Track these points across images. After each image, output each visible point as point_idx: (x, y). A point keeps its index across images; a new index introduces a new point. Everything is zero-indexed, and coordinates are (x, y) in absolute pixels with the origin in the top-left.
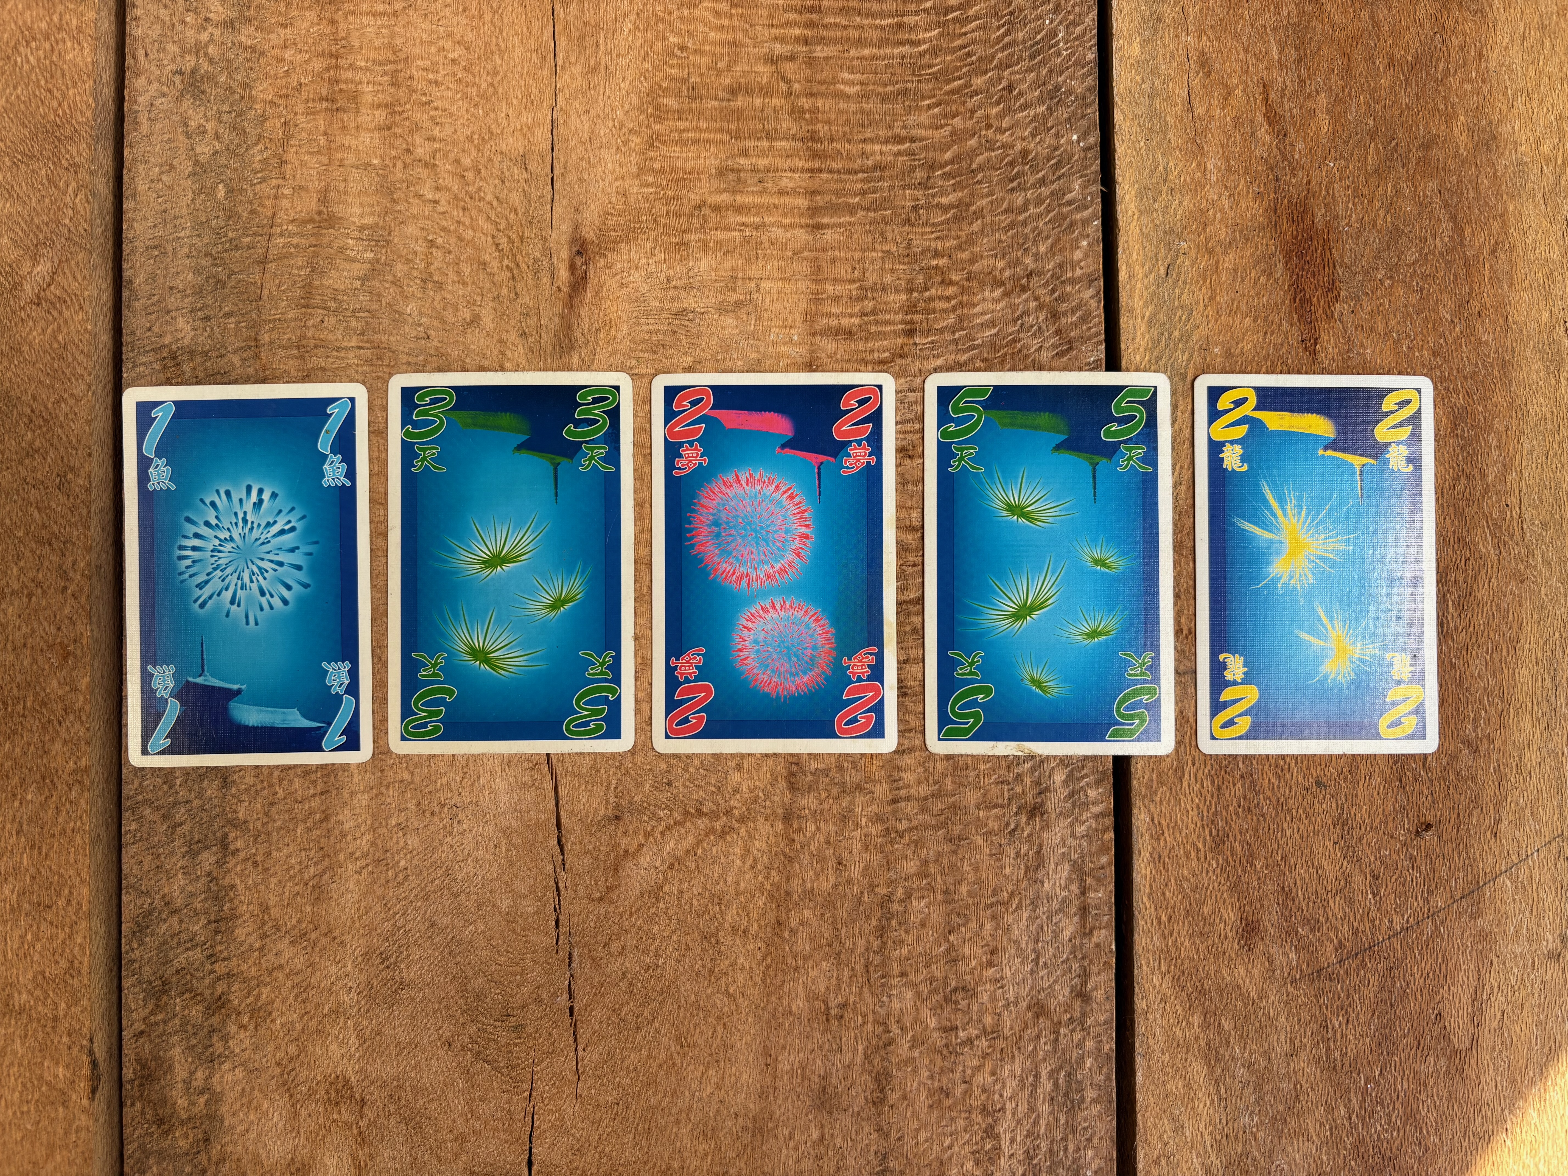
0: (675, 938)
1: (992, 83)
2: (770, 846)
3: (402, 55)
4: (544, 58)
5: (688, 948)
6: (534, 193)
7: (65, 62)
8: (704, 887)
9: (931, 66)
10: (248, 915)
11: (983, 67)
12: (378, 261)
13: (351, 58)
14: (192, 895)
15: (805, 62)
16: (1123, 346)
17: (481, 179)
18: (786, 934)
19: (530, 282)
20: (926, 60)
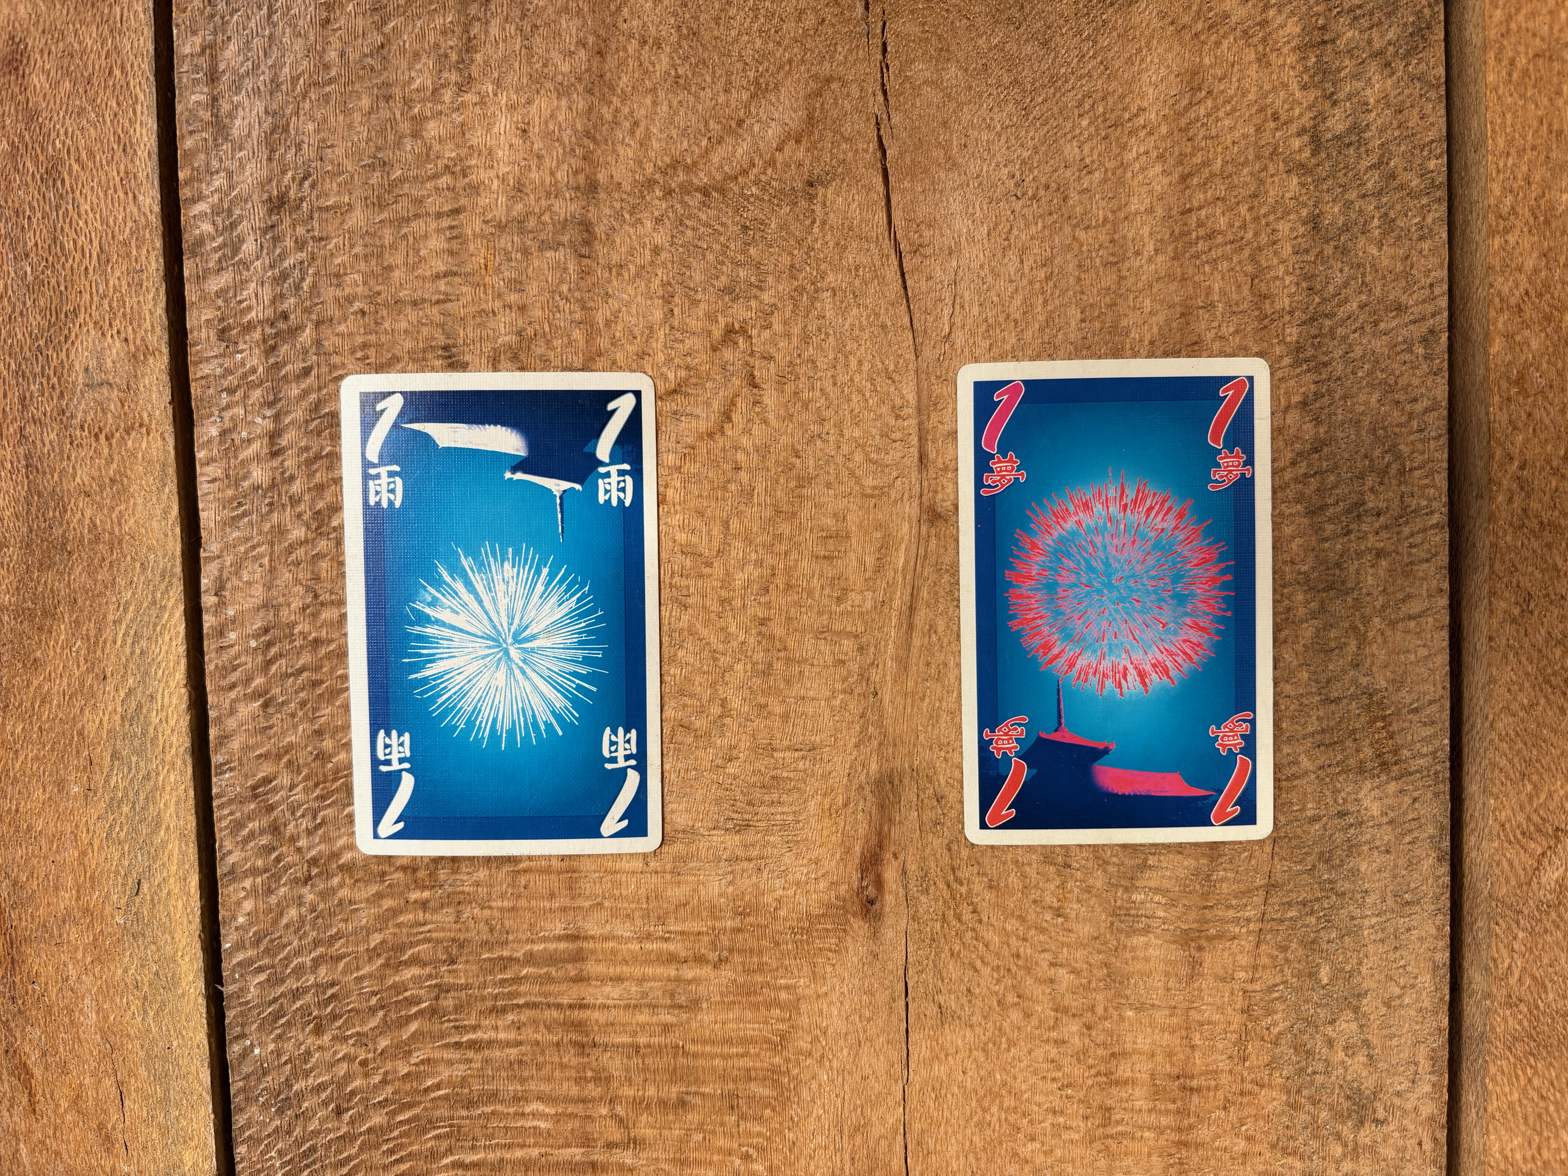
0: (733, 33)
1: (361, 1118)
2: (614, 151)
3: (1097, 1145)
4: (919, 1143)
5: (717, 20)
6: (929, 976)
7: (1524, 1134)
8: (697, 97)
9: (438, 1137)
10: (1285, 50)
11: (373, 1137)
12: (1126, 889)
13: (1162, 1142)
14: (1356, 76)
15: (595, 1140)
16: (191, 793)
17: (997, 993)
18: (591, 40)
19: (933, 865)
20: (444, 1145)
